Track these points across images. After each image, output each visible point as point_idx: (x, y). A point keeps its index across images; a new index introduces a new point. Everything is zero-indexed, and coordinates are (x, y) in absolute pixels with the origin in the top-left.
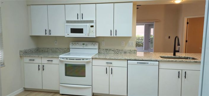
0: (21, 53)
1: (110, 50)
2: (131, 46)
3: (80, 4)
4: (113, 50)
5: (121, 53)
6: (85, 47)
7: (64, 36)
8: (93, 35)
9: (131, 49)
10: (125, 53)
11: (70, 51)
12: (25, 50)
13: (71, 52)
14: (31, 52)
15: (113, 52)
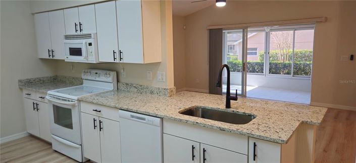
0: (20, 83)
1: (132, 85)
2: (161, 80)
3: (78, 6)
4: (135, 87)
5: (146, 92)
6: (97, 79)
7: (64, 60)
8: (92, 60)
9: (160, 87)
10: (152, 93)
11: (82, 84)
12: (27, 79)
13: (84, 85)
14: (42, 82)
15: (136, 90)
